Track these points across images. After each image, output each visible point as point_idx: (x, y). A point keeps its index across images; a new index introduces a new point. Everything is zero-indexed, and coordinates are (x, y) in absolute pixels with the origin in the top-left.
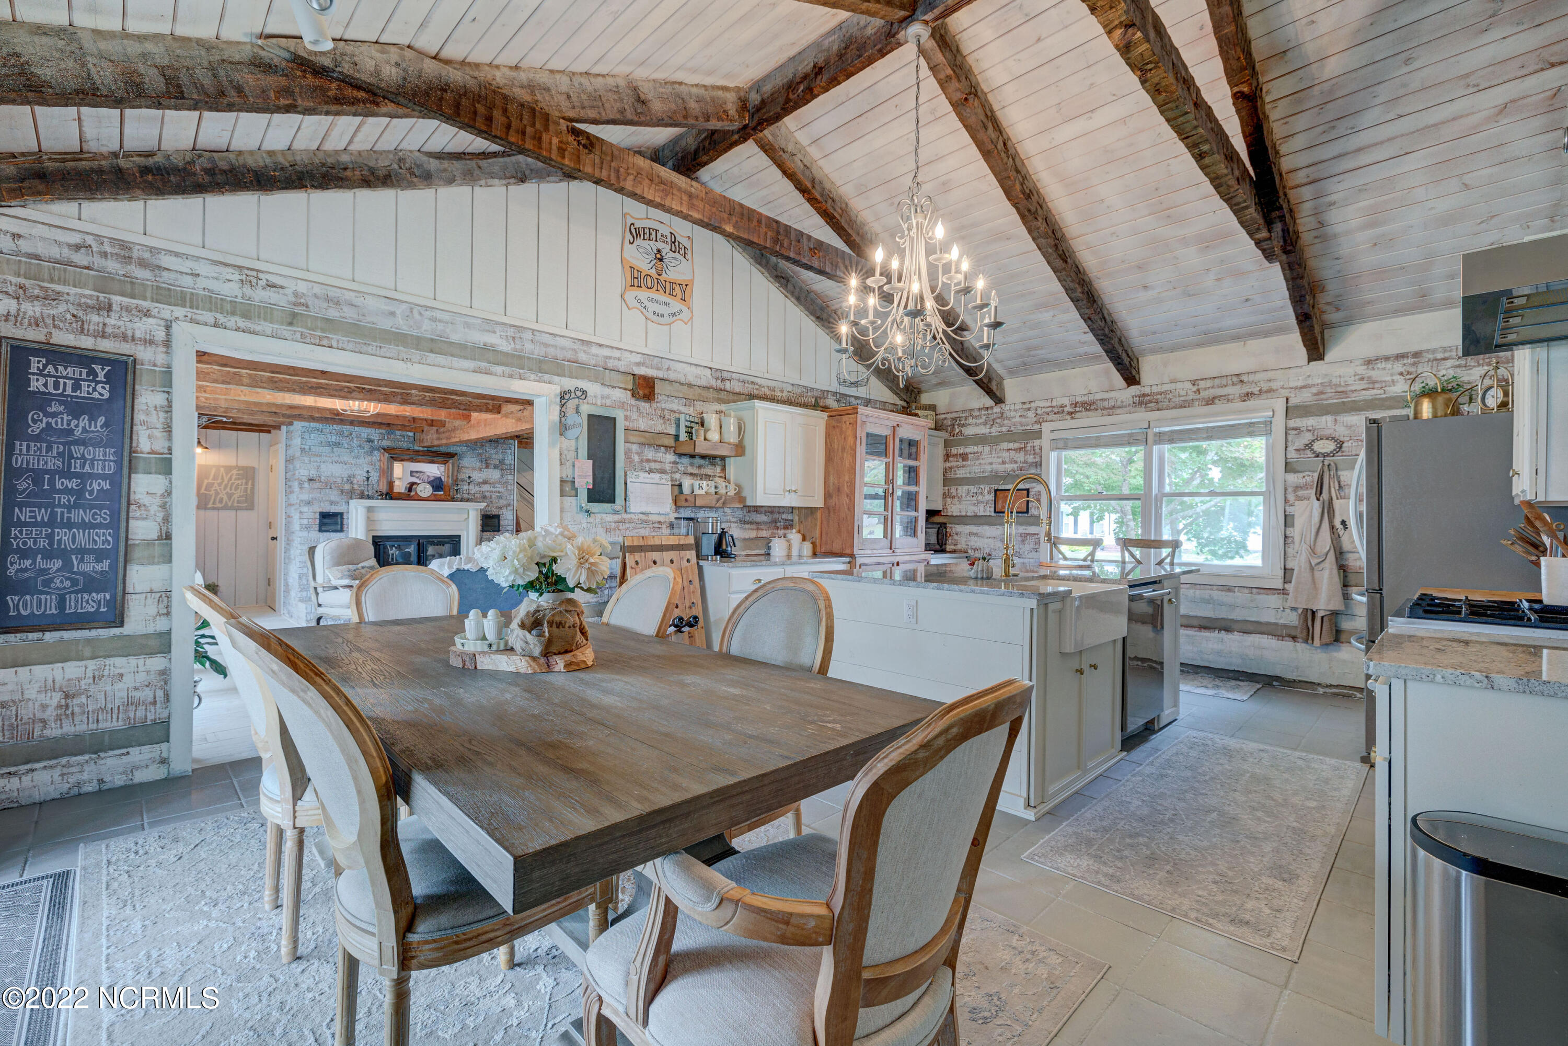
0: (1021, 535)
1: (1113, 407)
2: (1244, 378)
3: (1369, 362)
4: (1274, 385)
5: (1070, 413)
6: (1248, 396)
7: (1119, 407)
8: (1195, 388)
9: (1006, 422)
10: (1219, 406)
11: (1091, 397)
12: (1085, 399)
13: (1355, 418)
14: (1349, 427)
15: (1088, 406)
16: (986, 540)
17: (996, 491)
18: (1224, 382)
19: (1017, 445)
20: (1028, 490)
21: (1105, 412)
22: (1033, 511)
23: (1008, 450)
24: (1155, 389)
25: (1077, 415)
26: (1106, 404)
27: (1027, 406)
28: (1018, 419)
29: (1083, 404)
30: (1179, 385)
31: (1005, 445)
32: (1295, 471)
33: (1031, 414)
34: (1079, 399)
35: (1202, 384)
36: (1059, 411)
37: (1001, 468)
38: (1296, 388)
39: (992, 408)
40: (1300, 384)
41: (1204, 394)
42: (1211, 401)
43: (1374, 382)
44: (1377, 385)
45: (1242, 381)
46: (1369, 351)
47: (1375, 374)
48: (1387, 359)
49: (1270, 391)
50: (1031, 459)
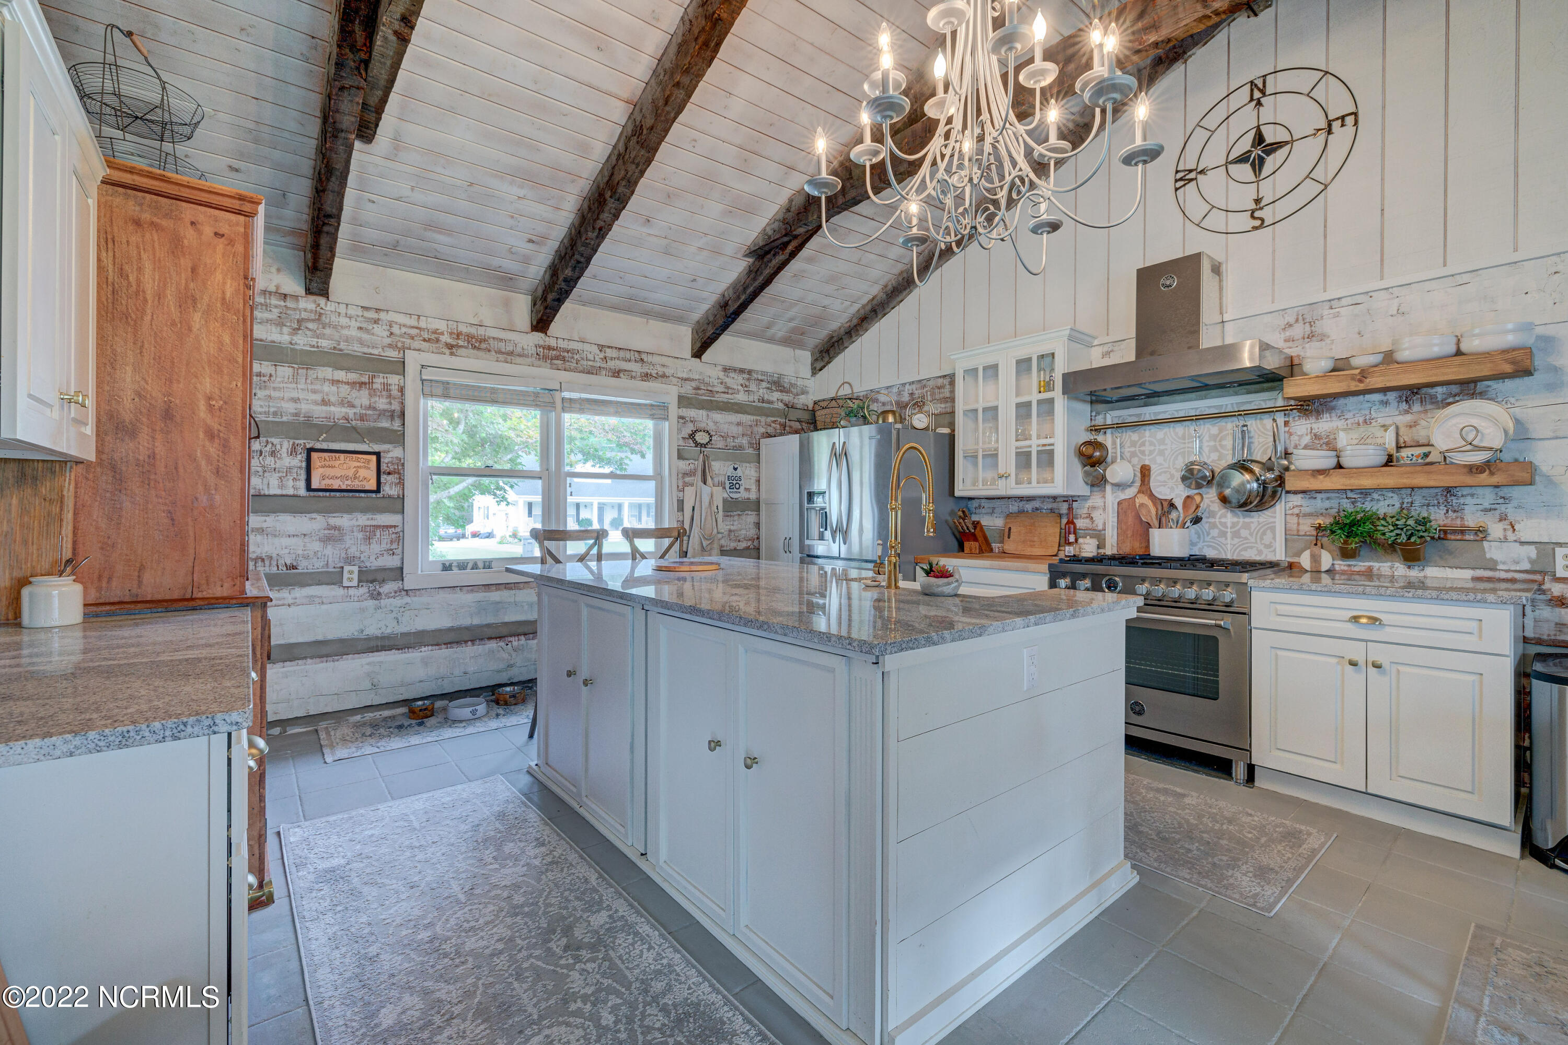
0: (363, 529)
1: (511, 353)
2: (644, 356)
3: (726, 370)
4: (668, 372)
5: (450, 347)
6: (646, 377)
7: (520, 355)
8: (602, 355)
9: (328, 331)
10: (623, 381)
11: (481, 331)
12: (473, 330)
13: (719, 416)
14: (716, 423)
15: (477, 343)
16: (285, 541)
17: (310, 451)
18: (628, 356)
19: (352, 377)
20: (378, 454)
21: (501, 357)
22: (389, 489)
23: (335, 382)
24: (562, 344)
25: (461, 351)
26: (502, 345)
27: (372, 315)
28: (354, 333)
29: (469, 337)
30: (587, 347)
31: (328, 372)
32: (684, 459)
33: (380, 331)
34: (463, 329)
35: (610, 353)
36: (433, 338)
37: (319, 412)
38: (682, 379)
39: (296, 298)
40: (685, 376)
41: (611, 364)
42: (617, 374)
43: (728, 388)
44: (730, 391)
45: (642, 360)
46: (727, 362)
47: (729, 381)
48: (735, 370)
49: (664, 376)
50: (382, 403)
